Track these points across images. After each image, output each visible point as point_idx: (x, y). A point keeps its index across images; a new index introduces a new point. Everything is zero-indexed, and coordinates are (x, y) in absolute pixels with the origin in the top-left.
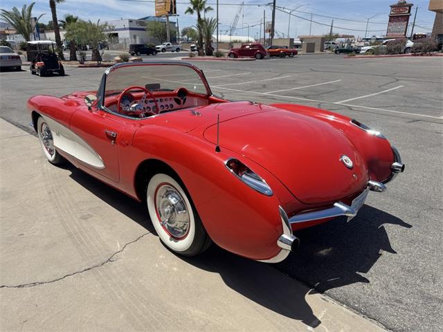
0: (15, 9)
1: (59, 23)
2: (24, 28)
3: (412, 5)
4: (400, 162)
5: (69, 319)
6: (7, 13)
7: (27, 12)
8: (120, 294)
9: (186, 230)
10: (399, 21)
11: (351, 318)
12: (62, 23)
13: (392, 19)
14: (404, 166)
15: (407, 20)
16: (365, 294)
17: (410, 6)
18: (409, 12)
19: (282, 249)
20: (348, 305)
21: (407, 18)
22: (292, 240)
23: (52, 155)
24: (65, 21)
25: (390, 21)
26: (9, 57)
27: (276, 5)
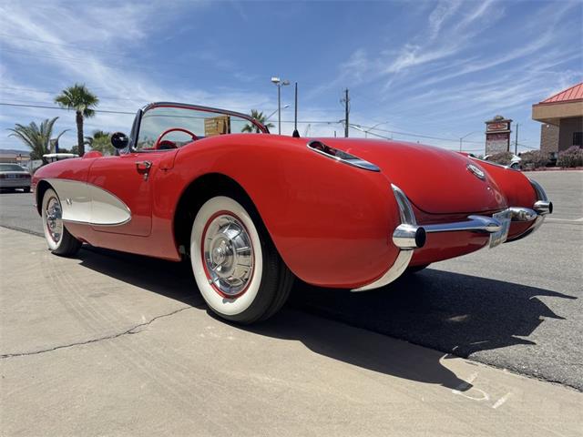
0: (33, 124)
1: (85, 140)
2: (41, 145)
3: (511, 121)
4: (545, 200)
5: (56, 390)
6: (22, 128)
7: (47, 128)
8: (143, 364)
9: (247, 280)
10: (498, 139)
11: (521, 381)
12: (89, 141)
13: (490, 136)
14: (551, 204)
15: (508, 137)
16: (534, 356)
17: (509, 122)
18: (509, 128)
19: (401, 250)
20: (511, 369)
21: (507, 135)
22: (415, 230)
23: (57, 242)
24: (92, 137)
25: (487, 139)
26: (17, 175)
27: (349, 122)
